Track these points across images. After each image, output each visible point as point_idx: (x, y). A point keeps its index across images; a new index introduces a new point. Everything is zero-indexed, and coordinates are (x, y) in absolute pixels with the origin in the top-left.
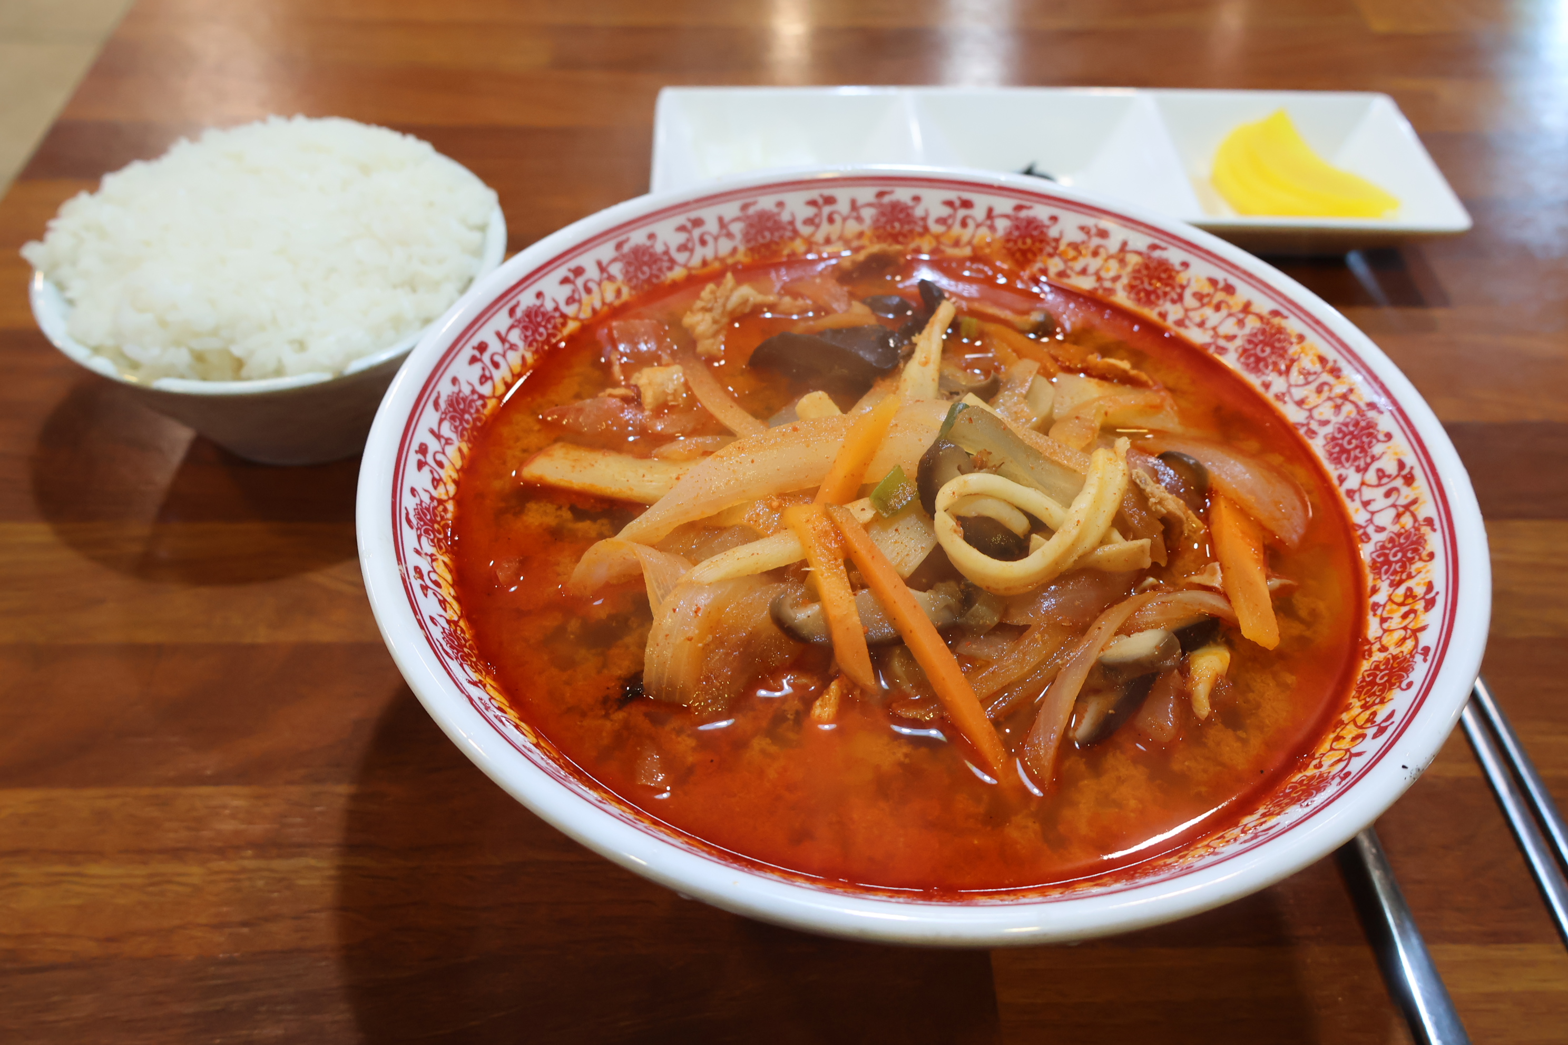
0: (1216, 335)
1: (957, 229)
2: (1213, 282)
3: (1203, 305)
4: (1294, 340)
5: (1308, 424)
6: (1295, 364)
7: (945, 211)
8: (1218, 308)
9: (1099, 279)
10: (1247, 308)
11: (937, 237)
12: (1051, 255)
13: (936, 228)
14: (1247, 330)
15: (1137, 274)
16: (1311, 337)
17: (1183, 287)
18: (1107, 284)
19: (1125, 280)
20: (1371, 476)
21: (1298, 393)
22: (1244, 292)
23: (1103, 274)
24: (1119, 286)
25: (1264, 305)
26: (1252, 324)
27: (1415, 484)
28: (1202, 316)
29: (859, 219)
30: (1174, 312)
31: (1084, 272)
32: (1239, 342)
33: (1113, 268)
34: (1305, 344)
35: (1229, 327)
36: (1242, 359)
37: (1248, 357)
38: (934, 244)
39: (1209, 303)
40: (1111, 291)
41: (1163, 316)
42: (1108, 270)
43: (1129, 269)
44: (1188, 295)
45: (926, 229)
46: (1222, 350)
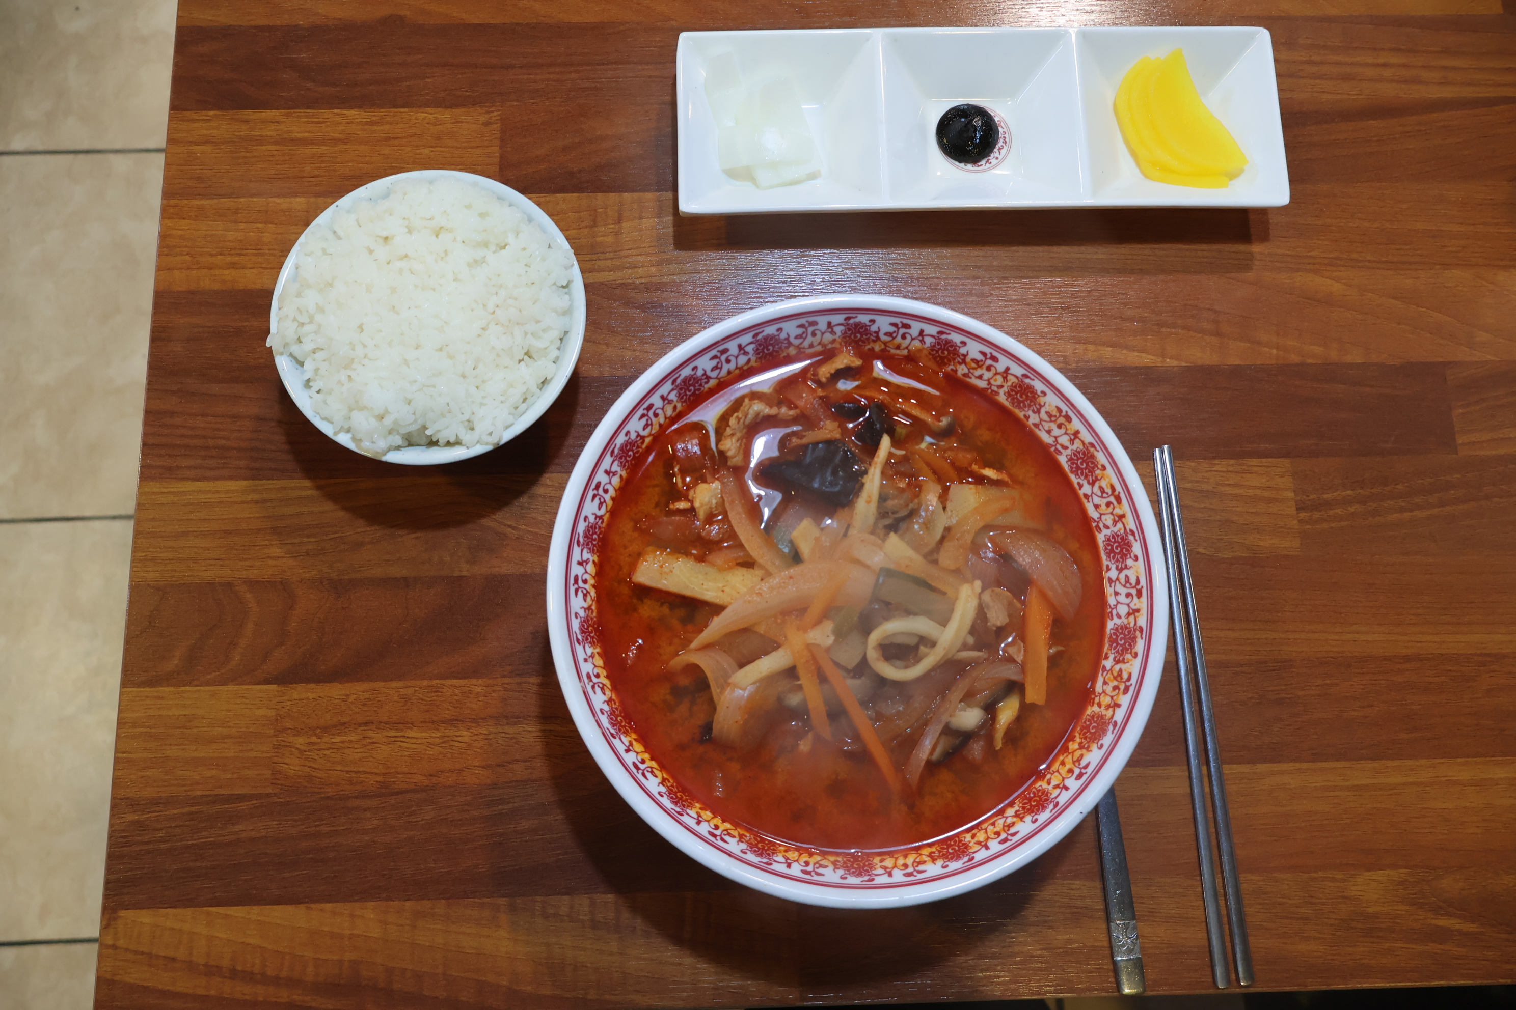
0: (1056, 441)
1: (899, 339)
2: (1059, 410)
3: (1051, 421)
4: (1100, 467)
5: (1098, 522)
6: (1098, 482)
7: (892, 329)
8: (1060, 426)
9: (989, 384)
10: (1076, 434)
11: (885, 343)
12: (960, 363)
13: (883, 338)
14: (1074, 447)
15: (1013, 387)
16: (1110, 471)
17: (1041, 406)
18: (995, 388)
19: (1005, 389)
20: (1122, 577)
21: (1097, 500)
22: (1076, 424)
23: (992, 382)
24: (1001, 391)
25: (1086, 437)
26: (1077, 445)
27: (1141, 599)
28: (1049, 427)
29: (833, 333)
30: (1033, 419)
31: (980, 377)
32: (1069, 452)
33: (999, 380)
34: (1105, 472)
35: (1064, 440)
36: (1069, 463)
37: (1073, 463)
38: (883, 346)
39: (1055, 421)
40: (997, 393)
41: (1027, 418)
42: (996, 380)
43: (1009, 384)
44: (1043, 411)
45: (878, 338)
46: (1060, 453)
